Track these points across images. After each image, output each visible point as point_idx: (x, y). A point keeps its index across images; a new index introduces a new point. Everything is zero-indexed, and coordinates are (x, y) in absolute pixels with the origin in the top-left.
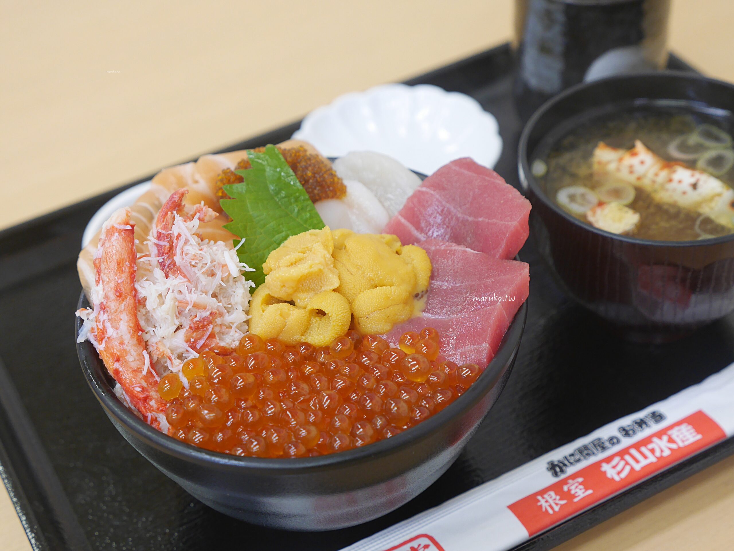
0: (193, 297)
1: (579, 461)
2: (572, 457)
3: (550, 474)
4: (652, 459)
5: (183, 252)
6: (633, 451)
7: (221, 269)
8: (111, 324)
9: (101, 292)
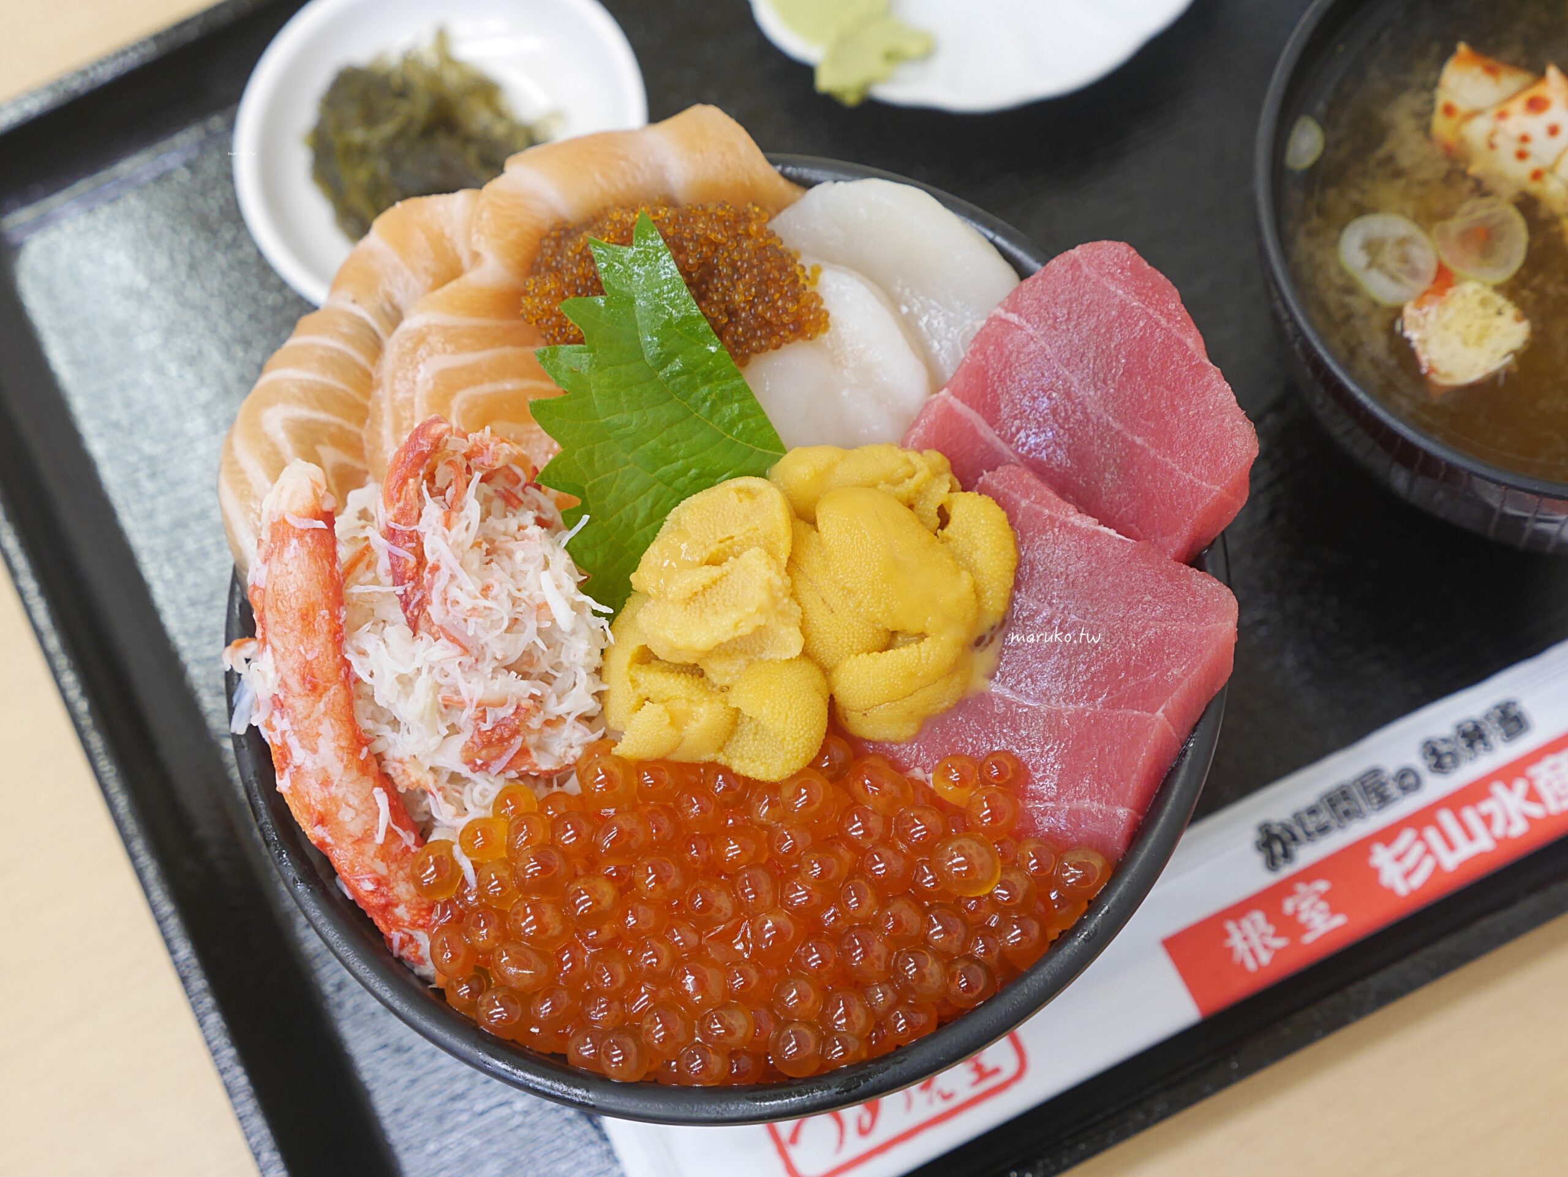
0: (474, 690)
1: (1324, 830)
2: (1314, 818)
4: (1484, 843)
5: (446, 600)
6: (1446, 817)
7: (534, 616)
8: (300, 741)
9: (271, 675)
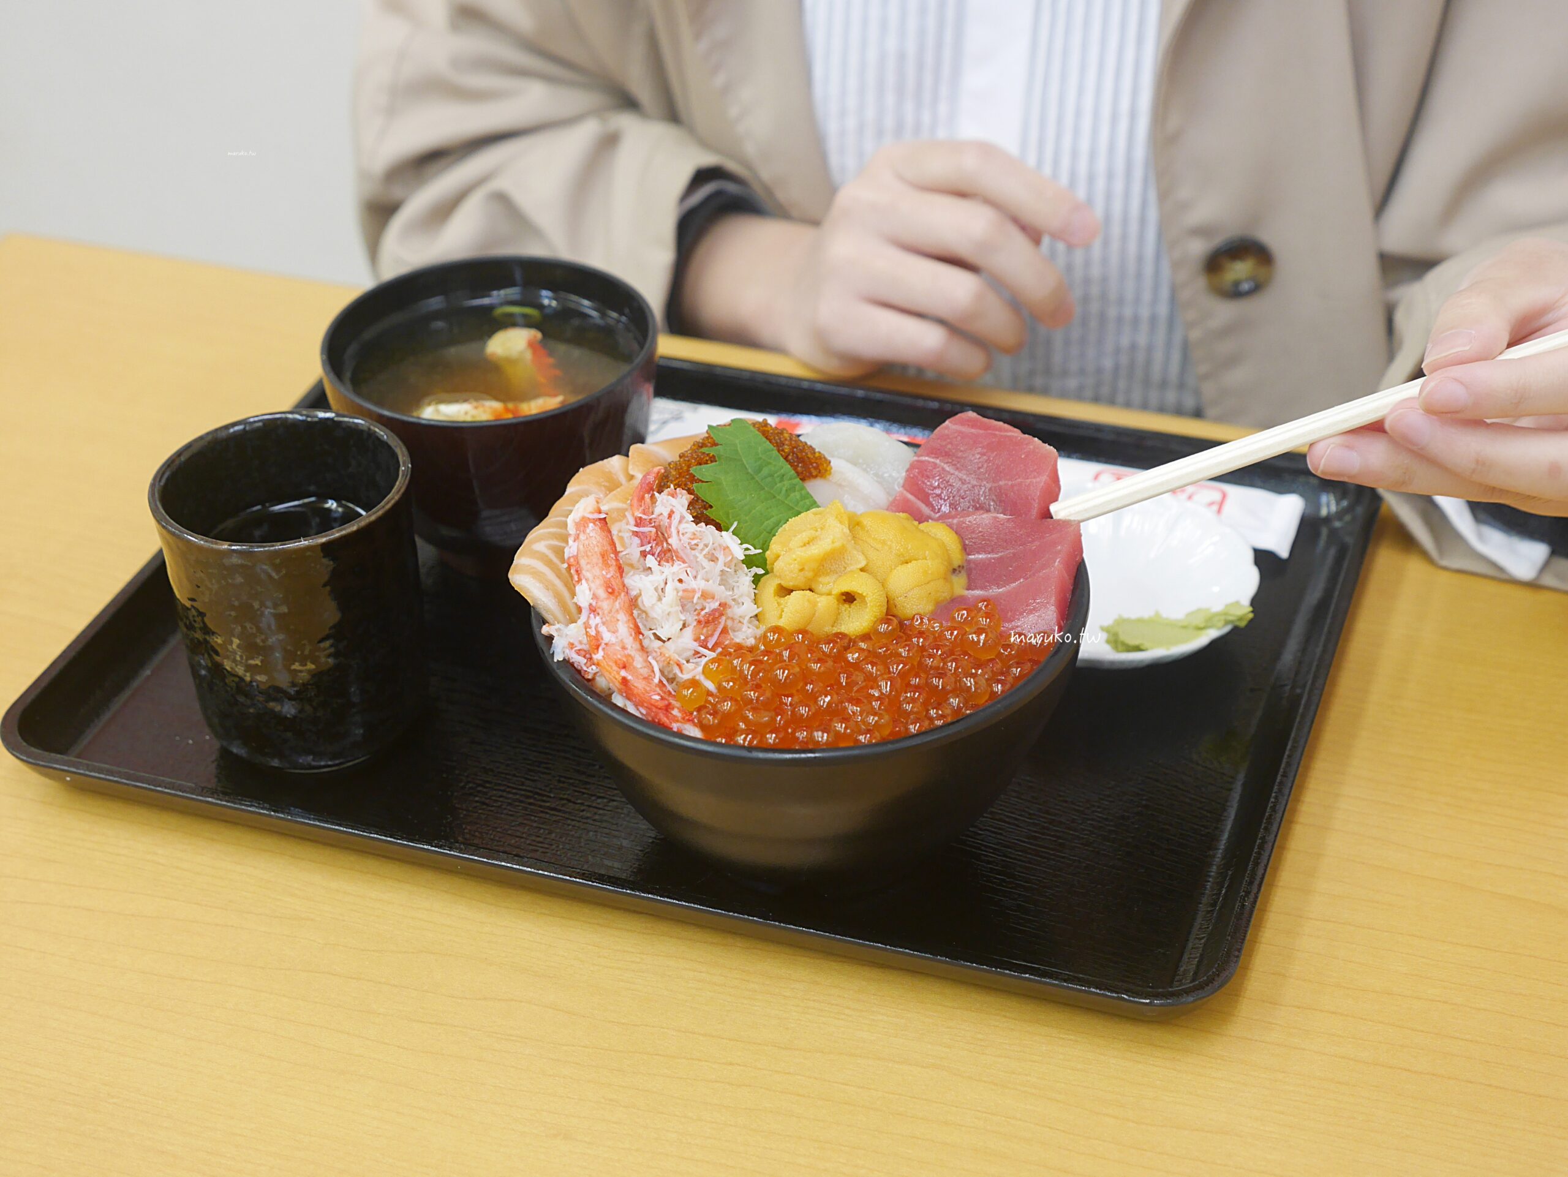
0: (699, 585)
5: (678, 532)
7: (722, 552)
8: (607, 628)
9: (587, 592)
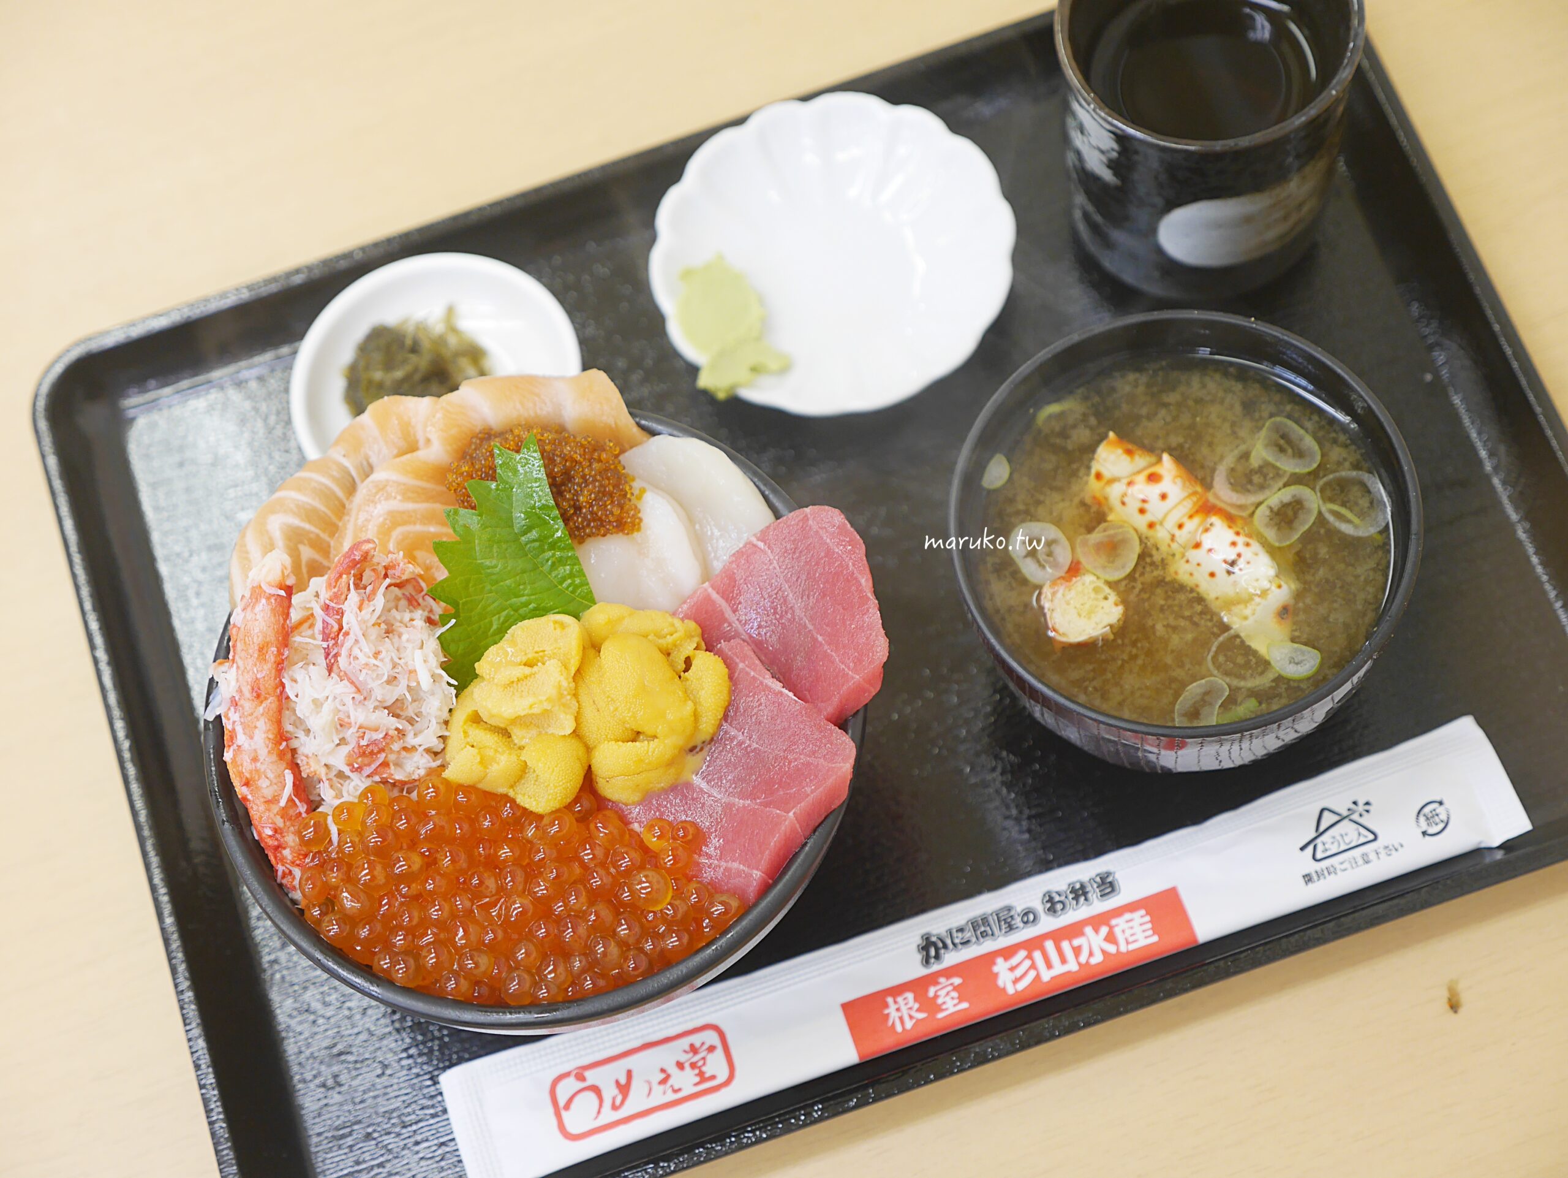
0: (360, 716)
1: (966, 943)
2: (961, 934)
3: (918, 957)
4: (1071, 966)
5: (351, 655)
6: (1049, 945)
7: (406, 676)
8: (243, 730)
9: (234, 684)
